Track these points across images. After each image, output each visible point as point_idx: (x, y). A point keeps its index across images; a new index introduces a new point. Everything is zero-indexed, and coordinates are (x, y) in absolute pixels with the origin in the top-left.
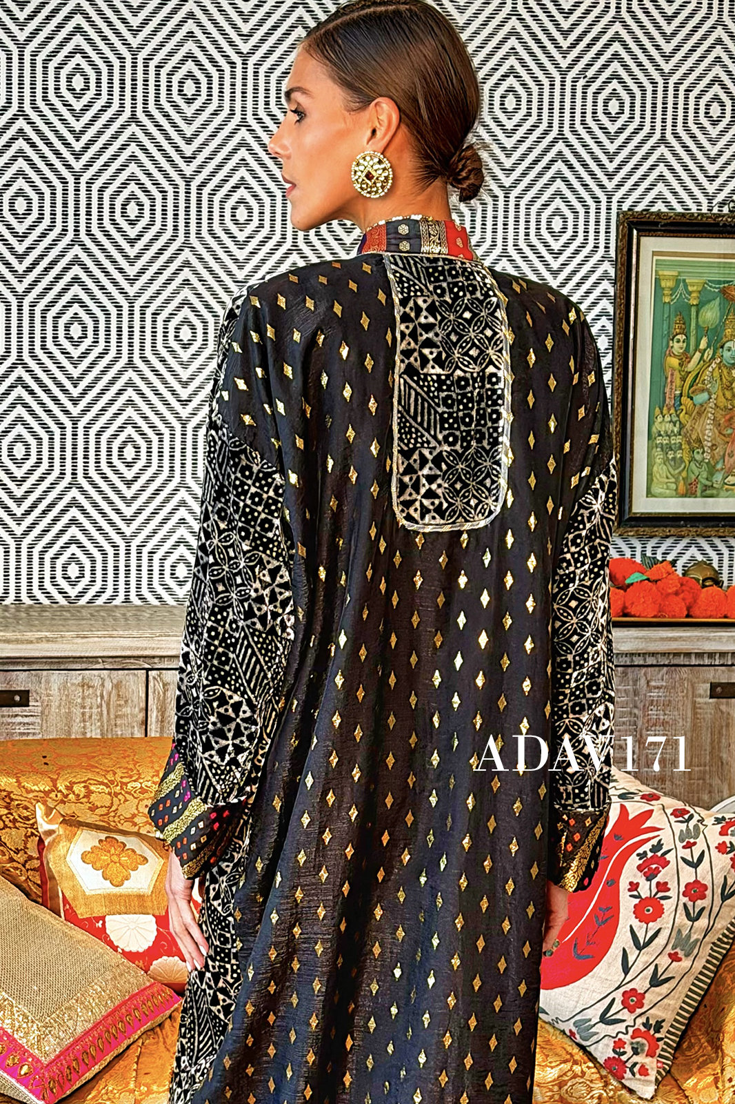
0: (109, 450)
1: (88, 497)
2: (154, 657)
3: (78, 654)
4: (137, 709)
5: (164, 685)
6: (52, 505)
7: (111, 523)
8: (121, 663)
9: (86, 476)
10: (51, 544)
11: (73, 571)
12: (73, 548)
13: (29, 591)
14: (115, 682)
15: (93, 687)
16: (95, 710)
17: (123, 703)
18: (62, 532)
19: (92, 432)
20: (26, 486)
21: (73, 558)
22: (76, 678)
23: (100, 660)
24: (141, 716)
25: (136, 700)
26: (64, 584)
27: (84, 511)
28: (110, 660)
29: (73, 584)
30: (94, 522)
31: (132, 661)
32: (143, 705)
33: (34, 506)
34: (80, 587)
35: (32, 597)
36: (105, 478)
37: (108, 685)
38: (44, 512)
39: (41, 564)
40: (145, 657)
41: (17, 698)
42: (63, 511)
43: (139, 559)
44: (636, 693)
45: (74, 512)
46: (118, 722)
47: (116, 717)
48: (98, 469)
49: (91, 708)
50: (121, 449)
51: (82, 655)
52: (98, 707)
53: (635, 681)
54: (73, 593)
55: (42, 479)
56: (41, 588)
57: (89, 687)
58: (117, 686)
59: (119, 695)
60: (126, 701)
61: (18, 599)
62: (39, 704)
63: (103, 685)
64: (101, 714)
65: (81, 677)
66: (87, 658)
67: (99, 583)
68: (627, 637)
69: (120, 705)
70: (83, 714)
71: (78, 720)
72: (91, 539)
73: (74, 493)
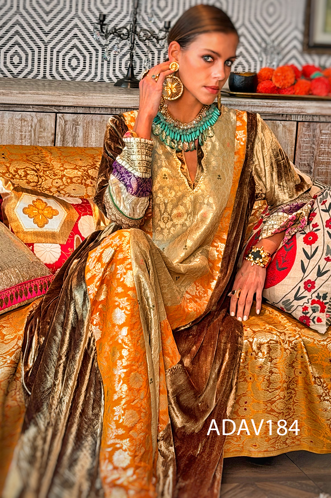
1: (25, 20)
2: (60, 106)
3: (19, 103)
4: (50, 134)
5: (65, 122)
7: (38, 35)
8: (42, 108)
9: (25, 8)
11: (16, 60)
12: (16, 48)
14: (39, 119)
15: (27, 121)
16: (27, 134)
17: (42, 130)
18: (11, 38)
21: (16, 52)
22: (18, 115)
23: (31, 107)
24: (53, 137)
25: (50, 129)
26: (11, 67)
27: (23, 28)
28: (37, 107)
29: (16, 67)
30: (28, 34)
31: (48, 108)
32: (53, 132)
34: (19, 69)
36: (35, 10)
37: (35, 120)
40: (55, 106)
42: (12, 27)
43: (52, 55)
44: (314, 136)
45: (17, 28)
46: (40, 140)
47: (39, 137)
48: (31, 4)
49: (25, 132)
51: (22, 103)
52: (29, 132)
53: (314, 130)
54: (16, 71)
57: (25, 121)
58: (40, 121)
59: (40, 126)
60: (44, 130)
63: (32, 120)
64: (31, 136)
65: (20, 115)
66: (24, 105)
67: (30, 67)
68: (311, 106)
69: (41, 131)
70: (21, 135)
71: (18, 138)
72: (26, 43)
73: (18, 17)
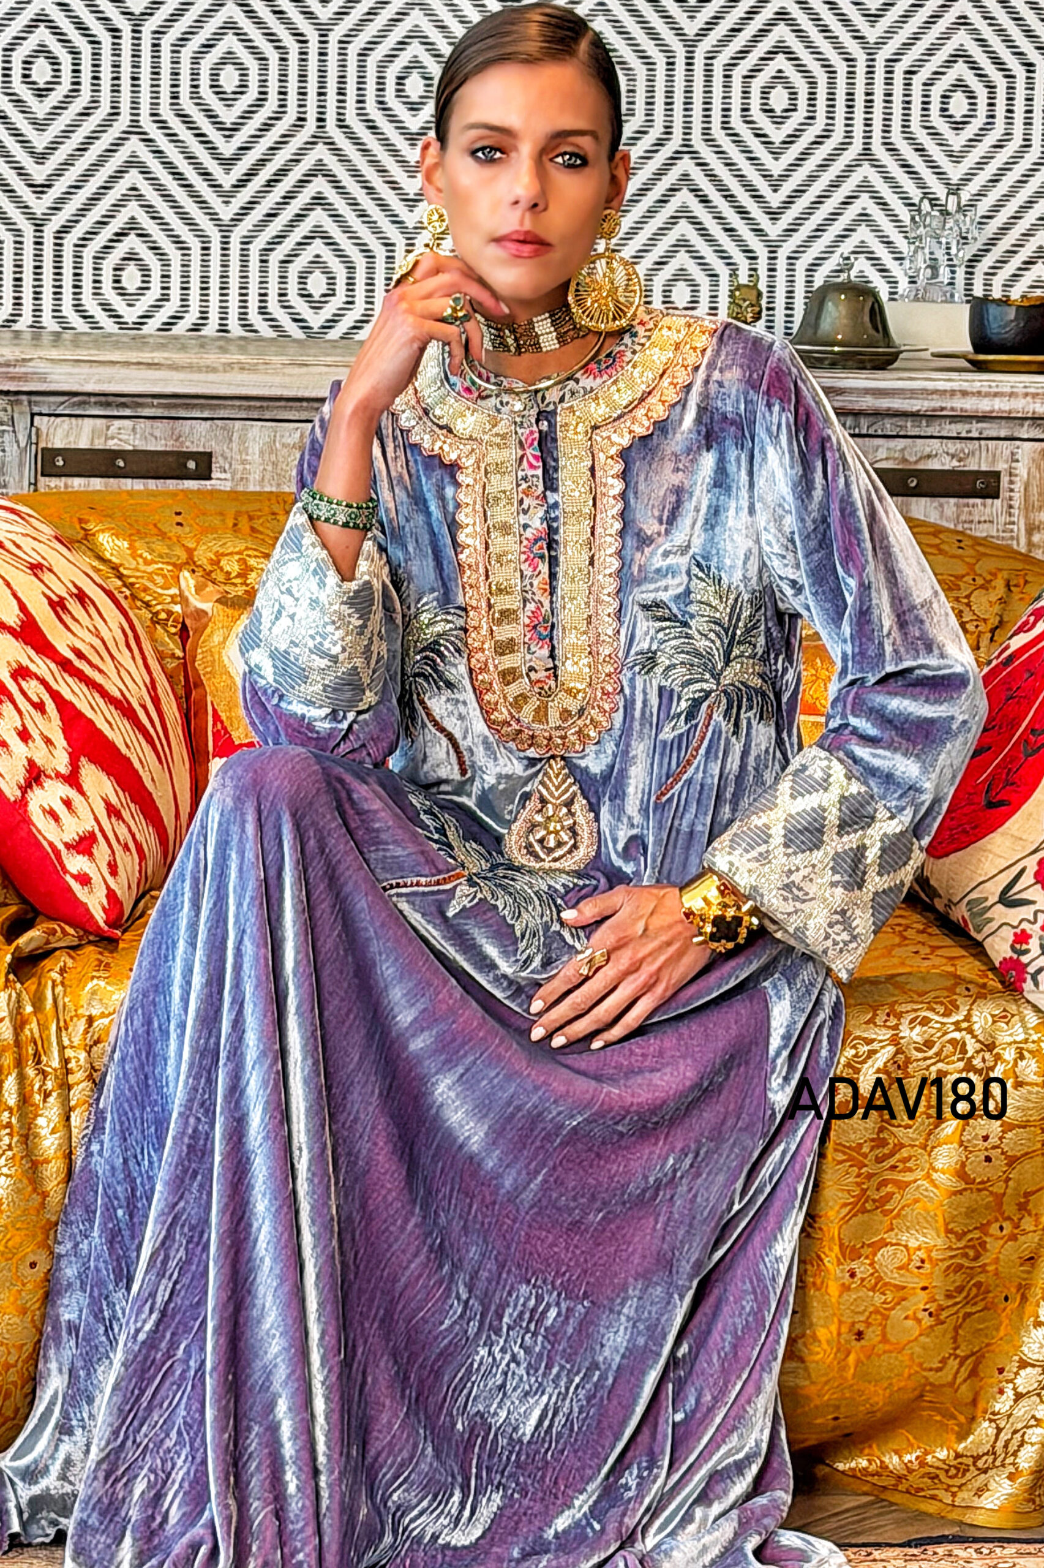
0: (381, 82)
1: (344, 160)
6: (283, 172)
7: (383, 206)
9: (342, 124)
10: (279, 238)
11: (317, 284)
12: (318, 246)
13: (243, 316)
18: (300, 217)
19: (353, 50)
20: (240, 138)
21: (317, 261)
22: (291, 434)
26: (302, 307)
27: (336, 183)
29: (316, 306)
30: (354, 203)
33: (251, 173)
34: (328, 312)
35: (247, 327)
36: (373, 127)
38: (270, 183)
39: (264, 271)
41: (191, 465)
42: (302, 183)
45: (319, 185)
48: (361, 113)
50: (401, 80)
51: (300, 394)
54: (316, 321)
55: (266, 127)
56: (263, 311)
61: (223, 329)
62: (228, 476)
65: (298, 434)
66: (308, 400)
67: (360, 307)
72: (347, 230)
73: (320, 151)
